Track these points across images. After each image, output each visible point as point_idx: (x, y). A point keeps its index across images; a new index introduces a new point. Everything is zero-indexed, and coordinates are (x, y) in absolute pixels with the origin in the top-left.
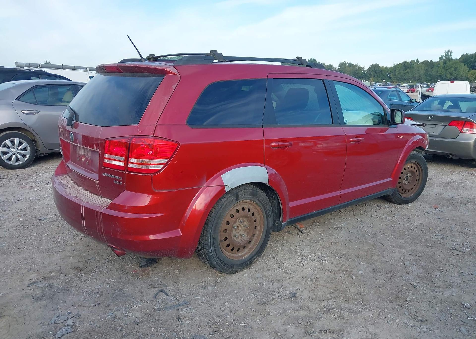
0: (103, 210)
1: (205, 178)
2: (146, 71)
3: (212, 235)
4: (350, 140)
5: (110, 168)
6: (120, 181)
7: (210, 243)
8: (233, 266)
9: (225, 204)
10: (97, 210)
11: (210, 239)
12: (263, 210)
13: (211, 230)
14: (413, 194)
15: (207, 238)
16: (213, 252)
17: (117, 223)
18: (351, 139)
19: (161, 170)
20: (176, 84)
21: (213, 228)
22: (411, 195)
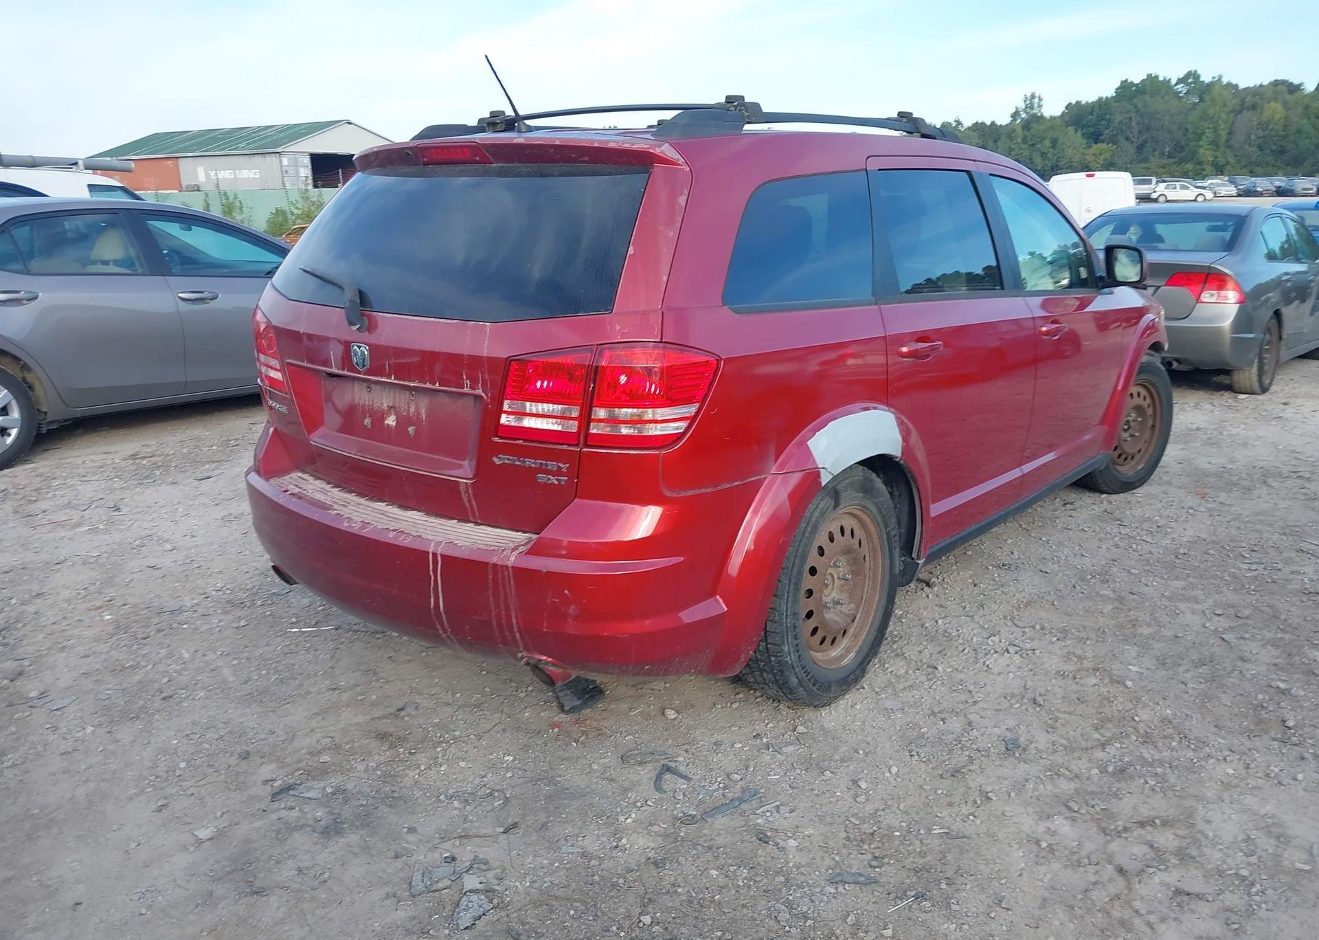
0: (512, 559)
1: (772, 449)
2: (586, 158)
3: (790, 605)
4: (1043, 331)
5: (525, 440)
6: (559, 472)
7: (787, 628)
8: (830, 685)
9: (814, 519)
10: (495, 560)
11: (787, 616)
12: (883, 529)
13: (788, 593)
14: (1143, 465)
15: (779, 615)
16: (792, 650)
17: (566, 592)
18: (1044, 329)
19: (683, 434)
20: (686, 192)
21: (792, 586)
22: (1139, 468)
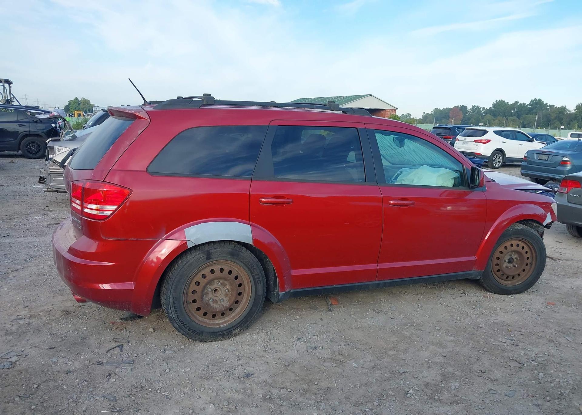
0: (64, 253)
1: (165, 229)
3: (172, 294)
4: (390, 203)
6: (80, 225)
7: (170, 303)
8: (202, 332)
11: (170, 298)
12: (250, 274)
13: (171, 289)
14: (521, 283)
15: (166, 297)
16: (173, 313)
18: (392, 202)
19: (109, 216)
21: (174, 286)
22: (517, 284)
